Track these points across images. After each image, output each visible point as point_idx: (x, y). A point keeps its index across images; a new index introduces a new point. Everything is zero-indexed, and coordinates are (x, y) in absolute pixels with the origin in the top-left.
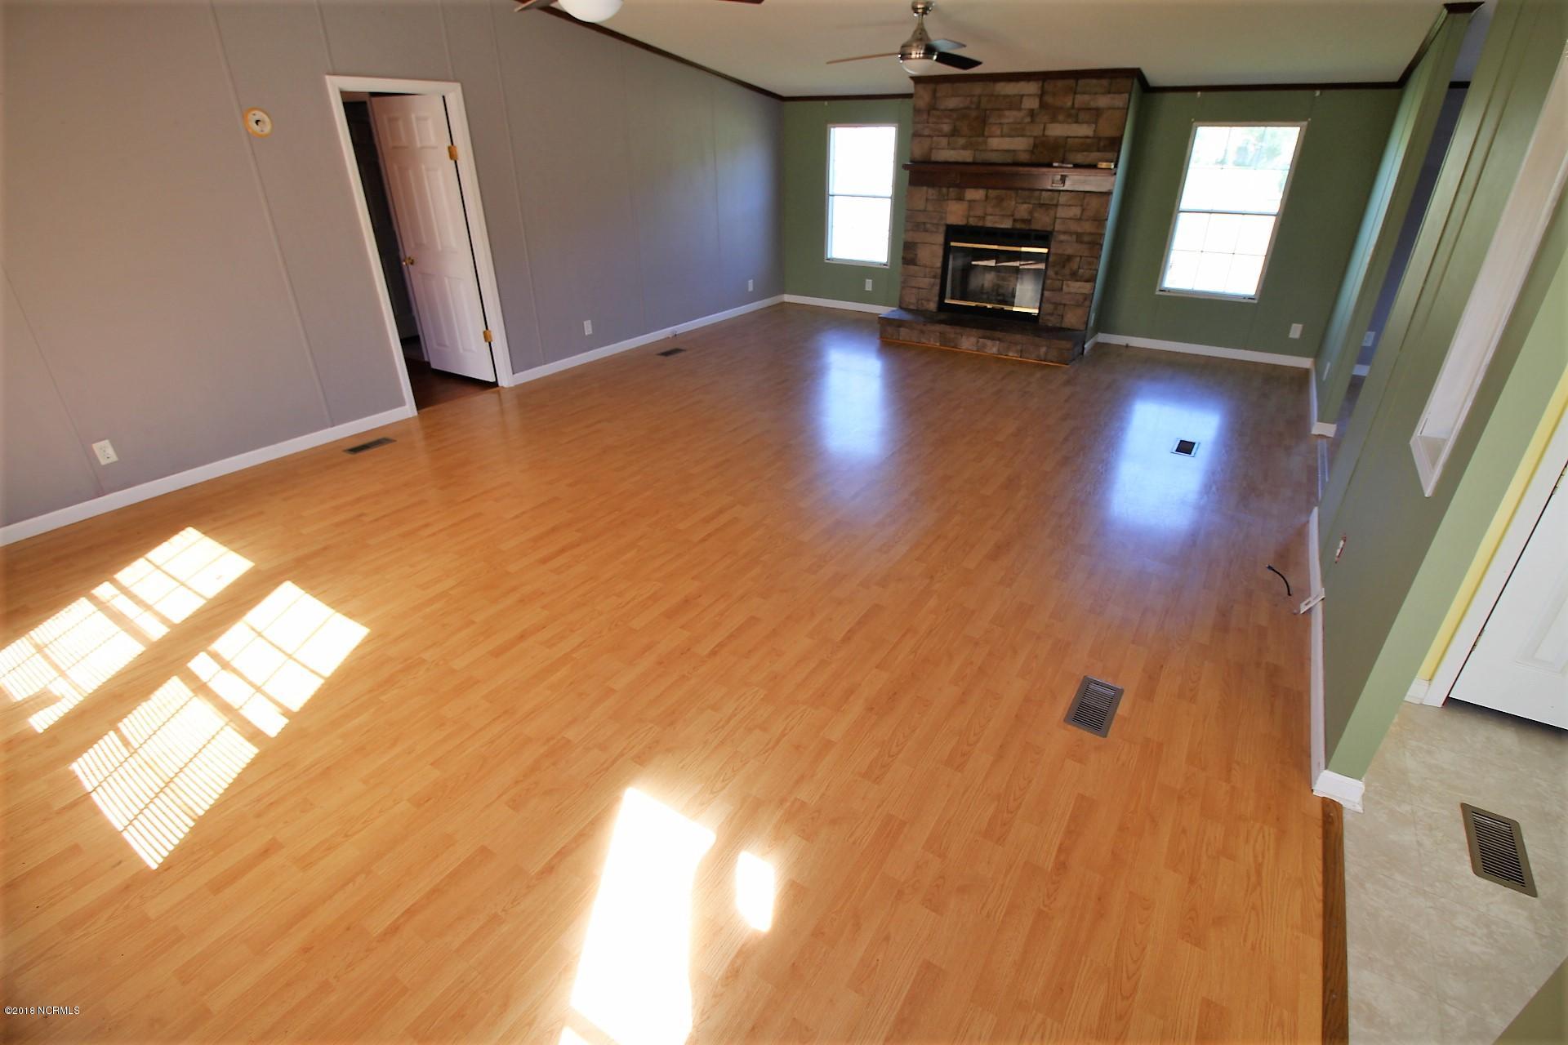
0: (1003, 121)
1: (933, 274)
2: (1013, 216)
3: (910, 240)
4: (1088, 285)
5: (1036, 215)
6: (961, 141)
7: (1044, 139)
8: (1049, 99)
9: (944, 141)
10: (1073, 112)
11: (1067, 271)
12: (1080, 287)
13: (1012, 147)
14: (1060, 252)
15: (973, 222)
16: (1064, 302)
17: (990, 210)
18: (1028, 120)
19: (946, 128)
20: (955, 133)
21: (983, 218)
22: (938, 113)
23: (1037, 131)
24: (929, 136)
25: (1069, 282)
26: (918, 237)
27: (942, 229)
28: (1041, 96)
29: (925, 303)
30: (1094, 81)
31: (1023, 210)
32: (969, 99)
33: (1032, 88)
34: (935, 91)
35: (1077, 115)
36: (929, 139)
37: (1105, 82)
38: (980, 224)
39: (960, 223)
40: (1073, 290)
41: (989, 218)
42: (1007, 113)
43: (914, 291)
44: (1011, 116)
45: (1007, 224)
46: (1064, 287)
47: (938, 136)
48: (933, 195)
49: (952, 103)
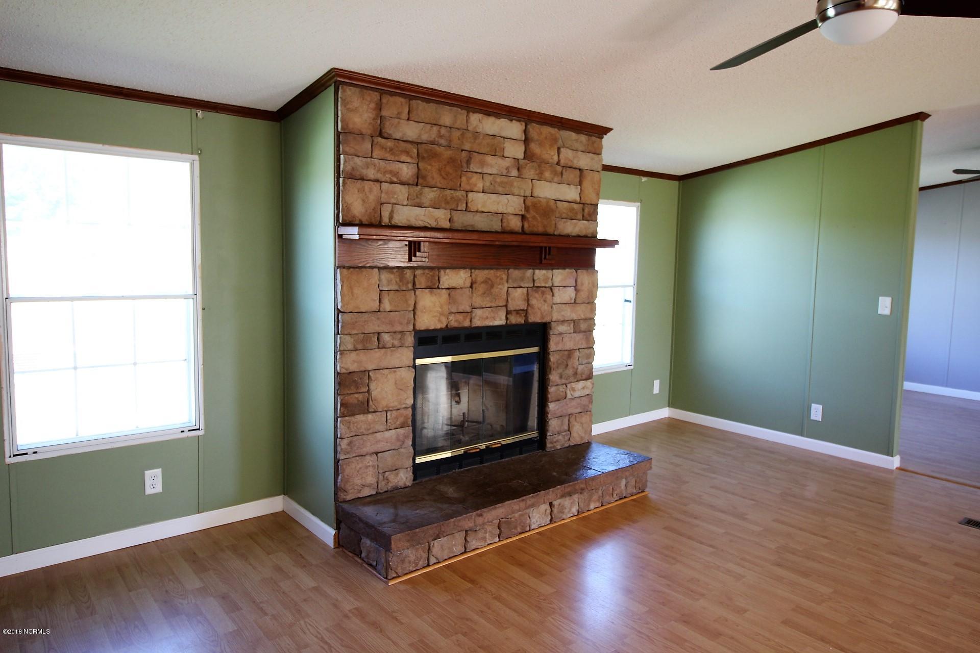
0: (485, 170)
1: (401, 420)
2: (506, 306)
3: (353, 367)
4: (588, 383)
5: (533, 302)
6: (430, 195)
7: (534, 200)
8: (535, 148)
9: (402, 192)
10: (559, 169)
11: (570, 372)
12: (583, 388)
13: (501, 209)
14: (560, 347)
15: (454, 321)
16: (570, 411)
17: (478, 301)
18: (514, 173)
19: (407, 171)
20: (419, 180)
21: (469, 313)
22: (389, 144)
23: (525, 187)
24: (377, 181)
25: (574, 385)
26: (370, 360)
27: (410, 340)
28: (527, 141)
29: (391, 476)
30: (573, 135)
31: (517, 299)
32: (435, 128)
33: (514, 129)
34: (379, 108)
35: (562, 174)
36: (378, 185)
37: (583, 138)
38: (467, 324)
39: (439, 326)
40: (577, 394)
41: (478, 312)
42: (489, 159)
43: (370, 460)
44: (494, 165)
45: (499, 320)
46: (568, 392)
47: (392, 183)
48: (389, 282)
49: (411, 131)
